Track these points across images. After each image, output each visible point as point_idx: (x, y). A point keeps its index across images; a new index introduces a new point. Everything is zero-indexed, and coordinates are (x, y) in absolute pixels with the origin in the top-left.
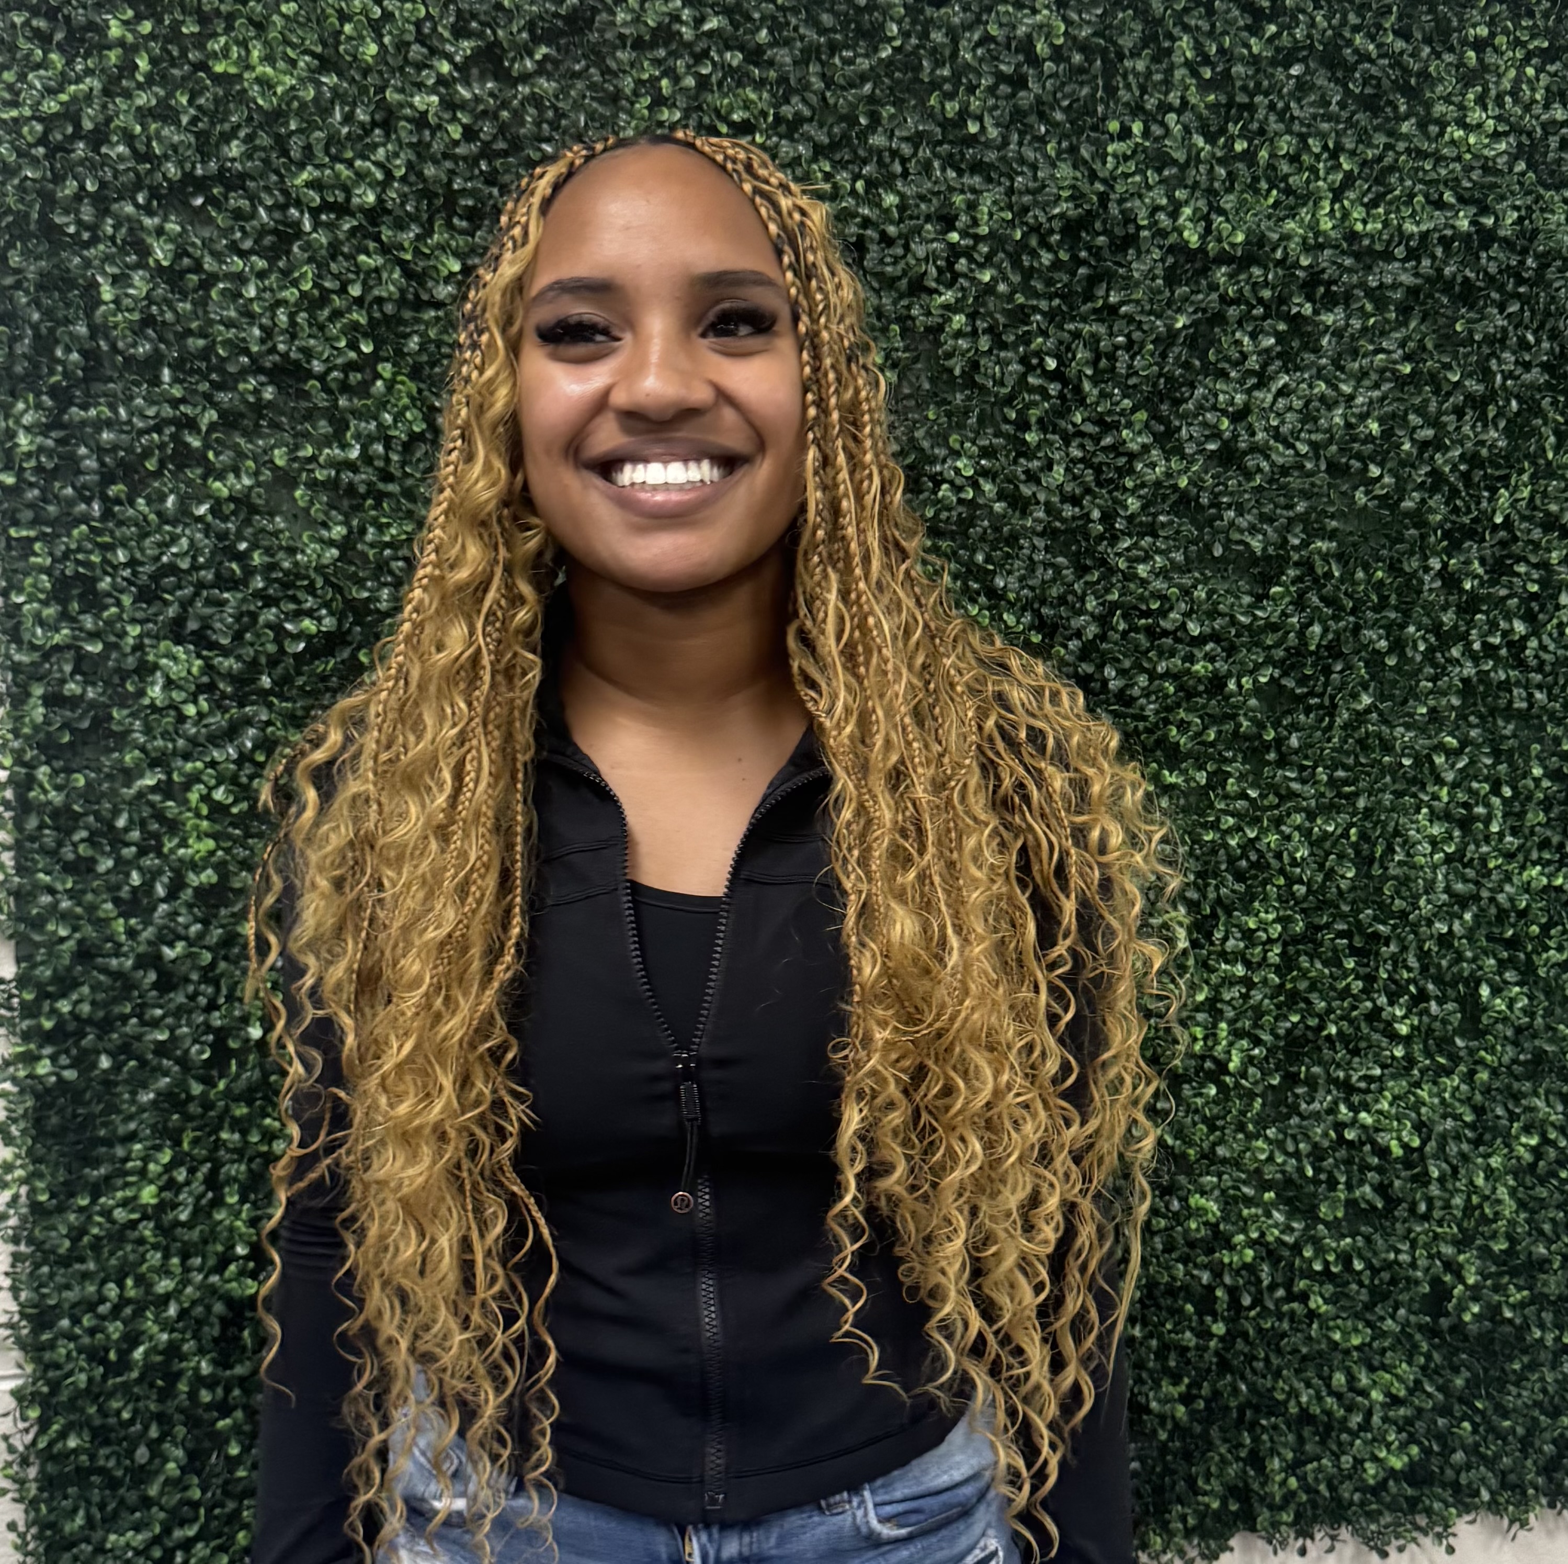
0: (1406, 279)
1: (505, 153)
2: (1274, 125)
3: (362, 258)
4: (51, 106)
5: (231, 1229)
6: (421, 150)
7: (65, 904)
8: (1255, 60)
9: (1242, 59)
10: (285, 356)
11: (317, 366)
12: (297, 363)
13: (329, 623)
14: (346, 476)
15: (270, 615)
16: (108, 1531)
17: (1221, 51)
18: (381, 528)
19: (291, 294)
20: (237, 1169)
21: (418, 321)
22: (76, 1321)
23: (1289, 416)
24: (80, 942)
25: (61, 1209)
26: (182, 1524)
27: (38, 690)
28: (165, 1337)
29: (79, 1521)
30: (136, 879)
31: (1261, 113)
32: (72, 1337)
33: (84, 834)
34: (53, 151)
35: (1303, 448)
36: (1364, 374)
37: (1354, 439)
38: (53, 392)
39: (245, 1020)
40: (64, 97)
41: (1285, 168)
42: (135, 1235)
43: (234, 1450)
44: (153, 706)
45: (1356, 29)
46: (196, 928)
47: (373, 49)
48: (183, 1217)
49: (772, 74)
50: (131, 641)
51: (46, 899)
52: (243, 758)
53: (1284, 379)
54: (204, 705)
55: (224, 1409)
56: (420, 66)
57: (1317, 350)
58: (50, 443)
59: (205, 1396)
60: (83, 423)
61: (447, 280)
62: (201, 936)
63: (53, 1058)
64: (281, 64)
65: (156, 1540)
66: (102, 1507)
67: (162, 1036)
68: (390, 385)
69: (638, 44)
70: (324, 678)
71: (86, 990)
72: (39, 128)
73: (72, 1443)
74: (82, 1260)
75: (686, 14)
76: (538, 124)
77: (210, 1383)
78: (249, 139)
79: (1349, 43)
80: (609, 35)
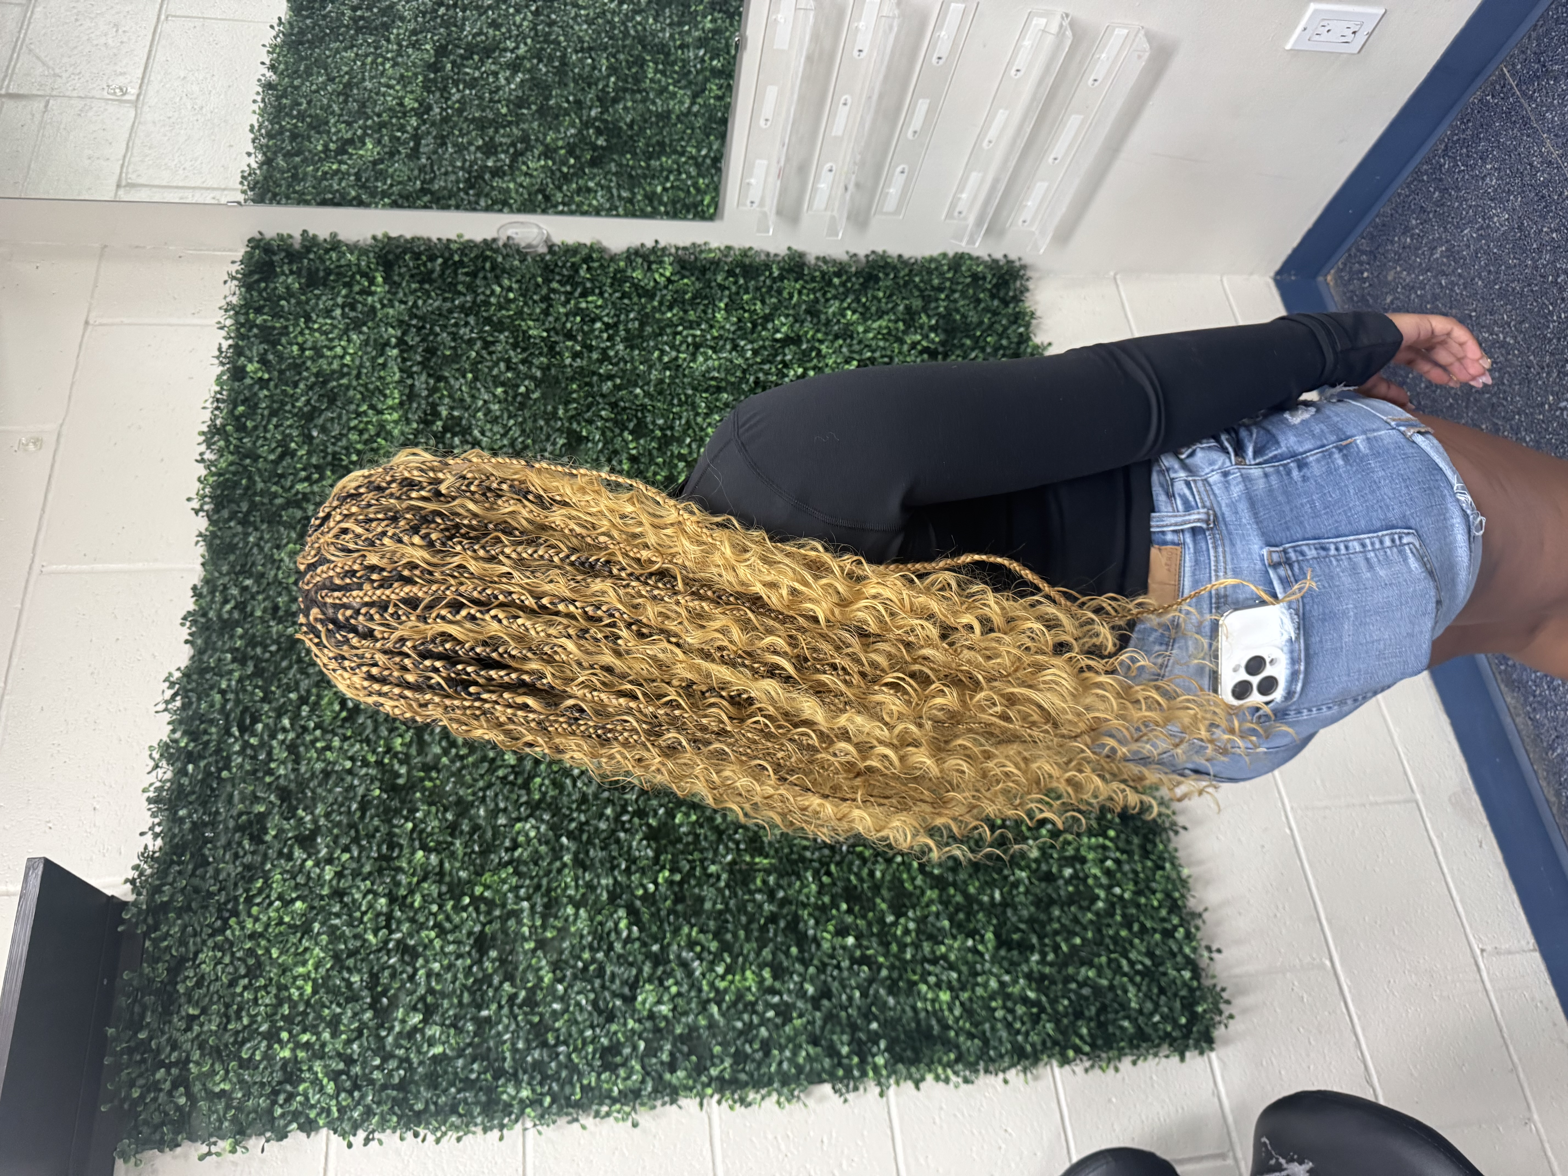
0: (423, 377)
1: (357, 831)
2: (344, 442)
3: (416, 904)
4: (330, 1088)
5: (959, 949)
6: (356, 874)
7: (787, 1053)
8: (309, 453)
9: (309, 459)
10: (472, 947)
11: (477, 929)
12: (476, 941)
13: (622, 913)
14: (539, 909)
15: (618, 946)
16: (1130, 1008)
17: (304, 469)
18: (567, 887)
19: (437, 943)
20: (927, 947)
21: (450, 874)
22: (1018, 1032)
23: (495, 429)
24: (808, 1043)
25: (957, 1047)
26: (1120, 967)
27: (667, 1076)
28: (1021, 981)
29: (1126, 1024)
30: (771, 1014)
31: (337, 449)
32: (1027, 1034)
33: (747, 1047)
34: (356, 1087)
35: (512, 422)
36: (473, 397)
37: (506, 400)
38: (496, 1078)
39: (844, 948)
40: (325, 1081)
41: (366, 436)
42: (968, 1004)
43: (1078, 941)
44: (674, 1010)
45: (293, 406)
46: (796, 978)
47: (299, 904)
48: (954, 975)
49: (314, 691)
50: (637, 1026)
51: (785, 1065)
52: (699, 957)
53: (476, 433)
54: (671, 981)
55: (1056, 948)
56: (309, 878)
57: (460, 418)
58: (526, 1077)
59: (1051, 957)
60: (513, 1059)
61: (428, 858)
62: (800, 975)
63: (874, 1056)
64: (307, 956)
65: (1131, 980)
66: (1117, 1012)
67: (857, 994)
68: (487, 887)
69: (297, 761)
70: (652, 915)
71: (835, 1037)
72: (343, 1095)
73: (1084, 1031)
74: (984, 1033)
75: (281, 737)
76: (340, 814)
77: (1043, 955)
78: (349, 971)
79: (300, 409)
80: (292, 777)
